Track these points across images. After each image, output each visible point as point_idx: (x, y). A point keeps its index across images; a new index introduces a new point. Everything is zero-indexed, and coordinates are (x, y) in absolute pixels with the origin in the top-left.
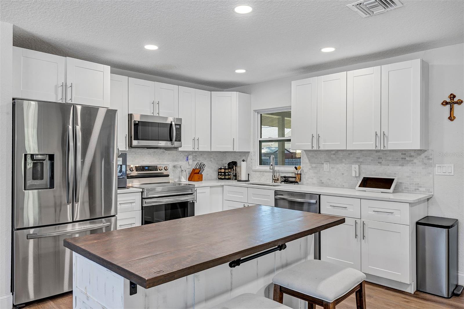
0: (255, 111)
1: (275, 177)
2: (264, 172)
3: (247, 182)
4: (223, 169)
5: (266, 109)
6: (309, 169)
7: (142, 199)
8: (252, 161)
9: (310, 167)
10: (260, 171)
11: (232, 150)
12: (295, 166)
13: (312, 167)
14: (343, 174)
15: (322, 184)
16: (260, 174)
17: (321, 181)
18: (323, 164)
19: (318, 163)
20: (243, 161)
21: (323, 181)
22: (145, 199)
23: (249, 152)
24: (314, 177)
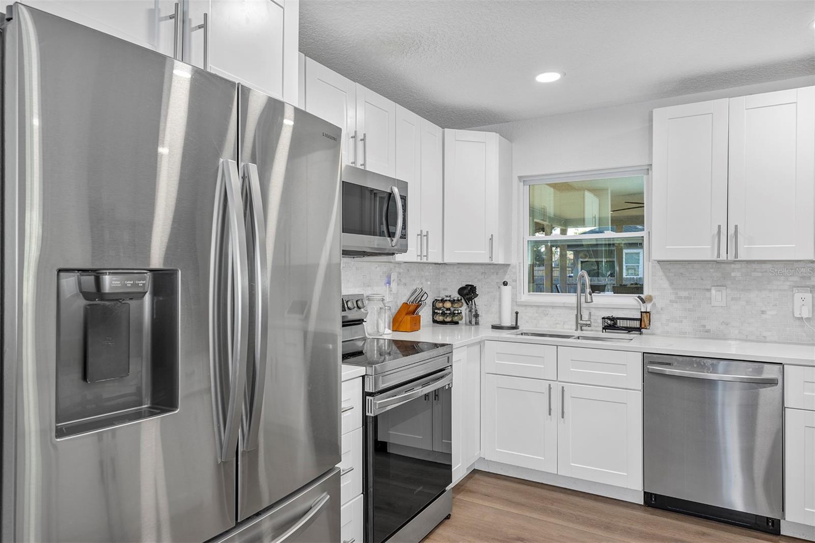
0: (520, 178)
1: (581, 319)
2: (547, 307)
3: (515, 331)
4: (449, 300)
5: (543, 175)
6: (671, 301)
7: (365, 394)
8: (514, 283)
9: (673, 297)
10: (538, 306)
11: (487, 261)
12: (638, 295)
13: (680, 298)
14: (763, 312)
15: (707, 334)
16: (537, 313)
17: (704, 326)
18: (709, 290)
19: (694, 289)
20: (505, 284)
21: (708, 327)
22: (371, 394)
23: (509, 265)
24: (686, 318)
